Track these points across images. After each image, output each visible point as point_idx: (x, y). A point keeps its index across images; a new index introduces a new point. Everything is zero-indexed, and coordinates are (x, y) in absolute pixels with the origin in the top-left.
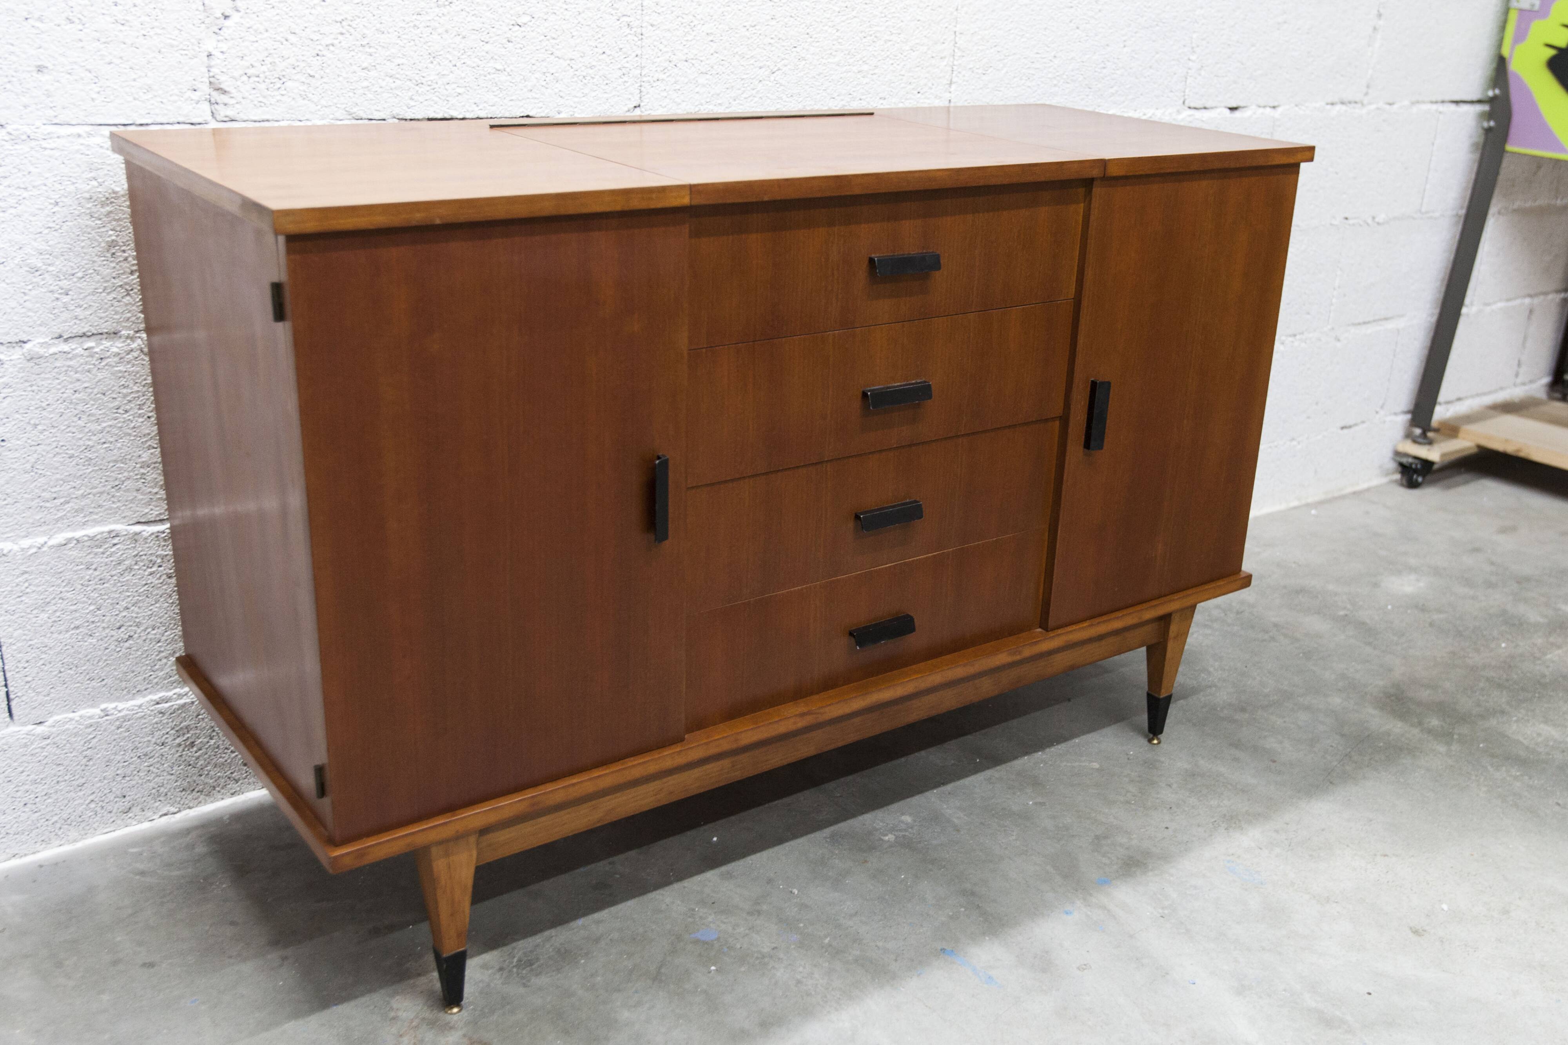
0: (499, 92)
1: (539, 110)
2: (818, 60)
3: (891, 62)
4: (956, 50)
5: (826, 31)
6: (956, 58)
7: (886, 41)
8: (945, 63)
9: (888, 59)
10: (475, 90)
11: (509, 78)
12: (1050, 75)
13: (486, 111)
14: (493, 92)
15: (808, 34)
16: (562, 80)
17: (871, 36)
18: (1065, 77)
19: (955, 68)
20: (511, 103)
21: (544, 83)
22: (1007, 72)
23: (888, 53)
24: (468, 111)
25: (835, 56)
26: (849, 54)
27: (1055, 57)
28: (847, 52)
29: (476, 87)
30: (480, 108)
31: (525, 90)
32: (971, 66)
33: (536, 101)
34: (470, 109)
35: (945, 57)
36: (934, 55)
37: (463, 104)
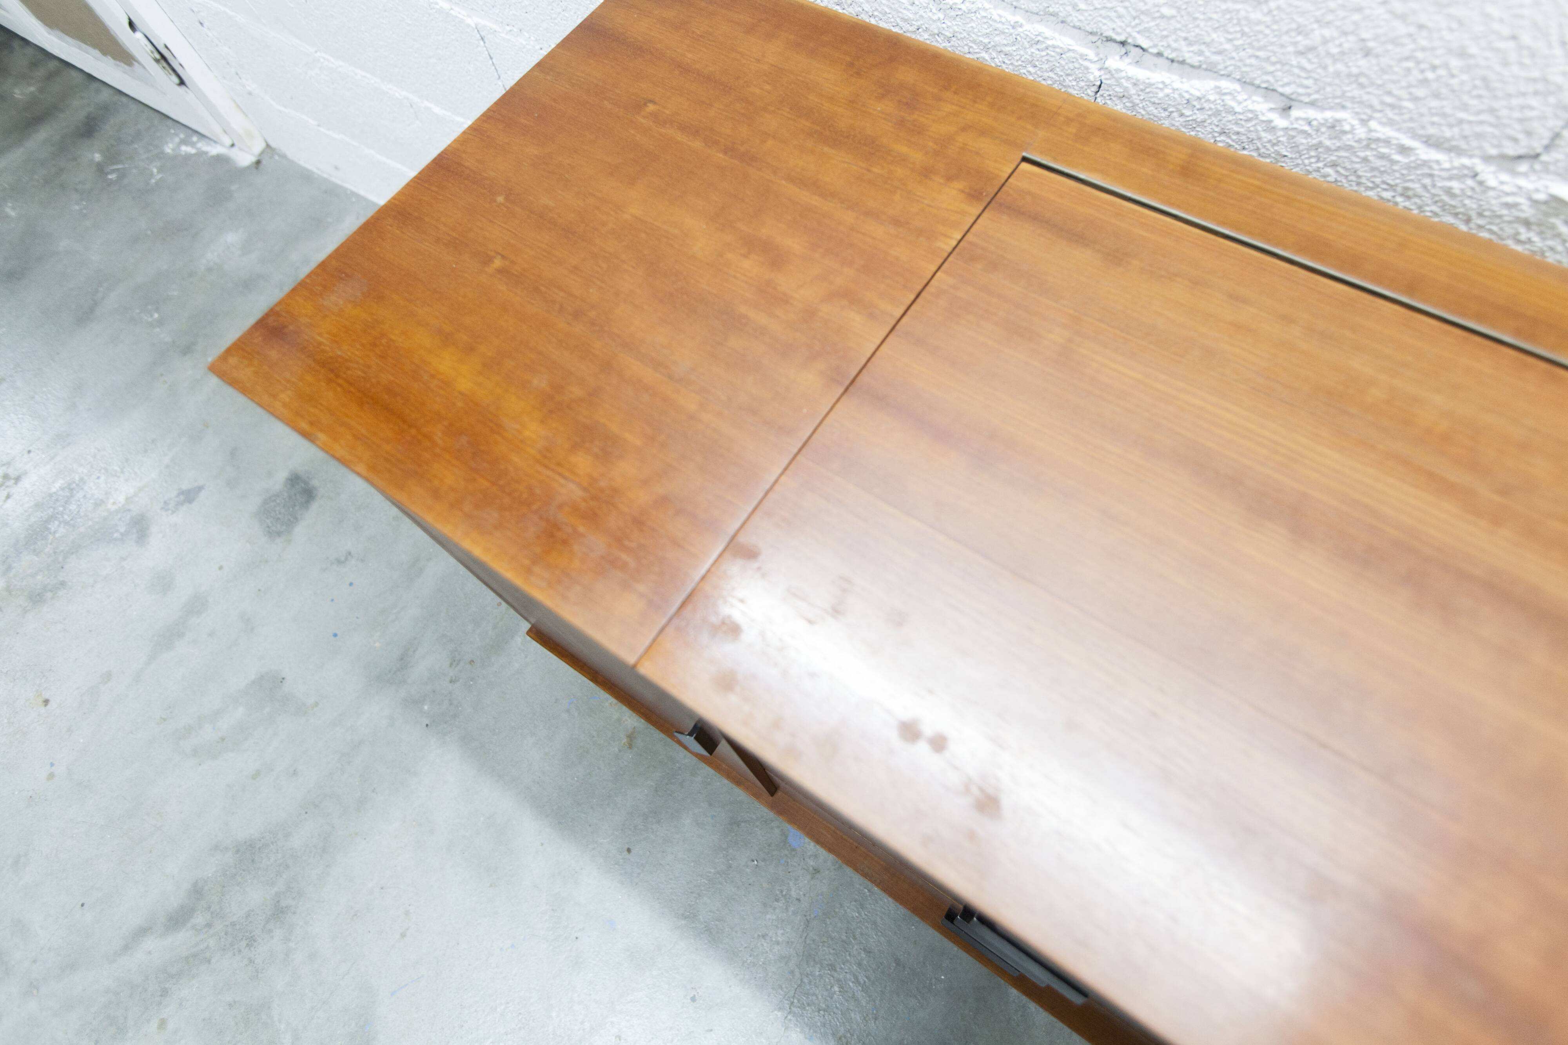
0: (1239, 35)
1: (1301, 91)
10: (1195, 19)
11: (1267, 19)
13: (1201, 58)
14: (1228, 32)
16: (1377, 56)
20: (1253, 61)
21: (1335, 50)
24: (1169, 46)
29: (1197, 15)
30: (1191, 49)
31: (1291, 49)
33: (1303, 74)
34: (1174, 45)
37: (1165, 33)
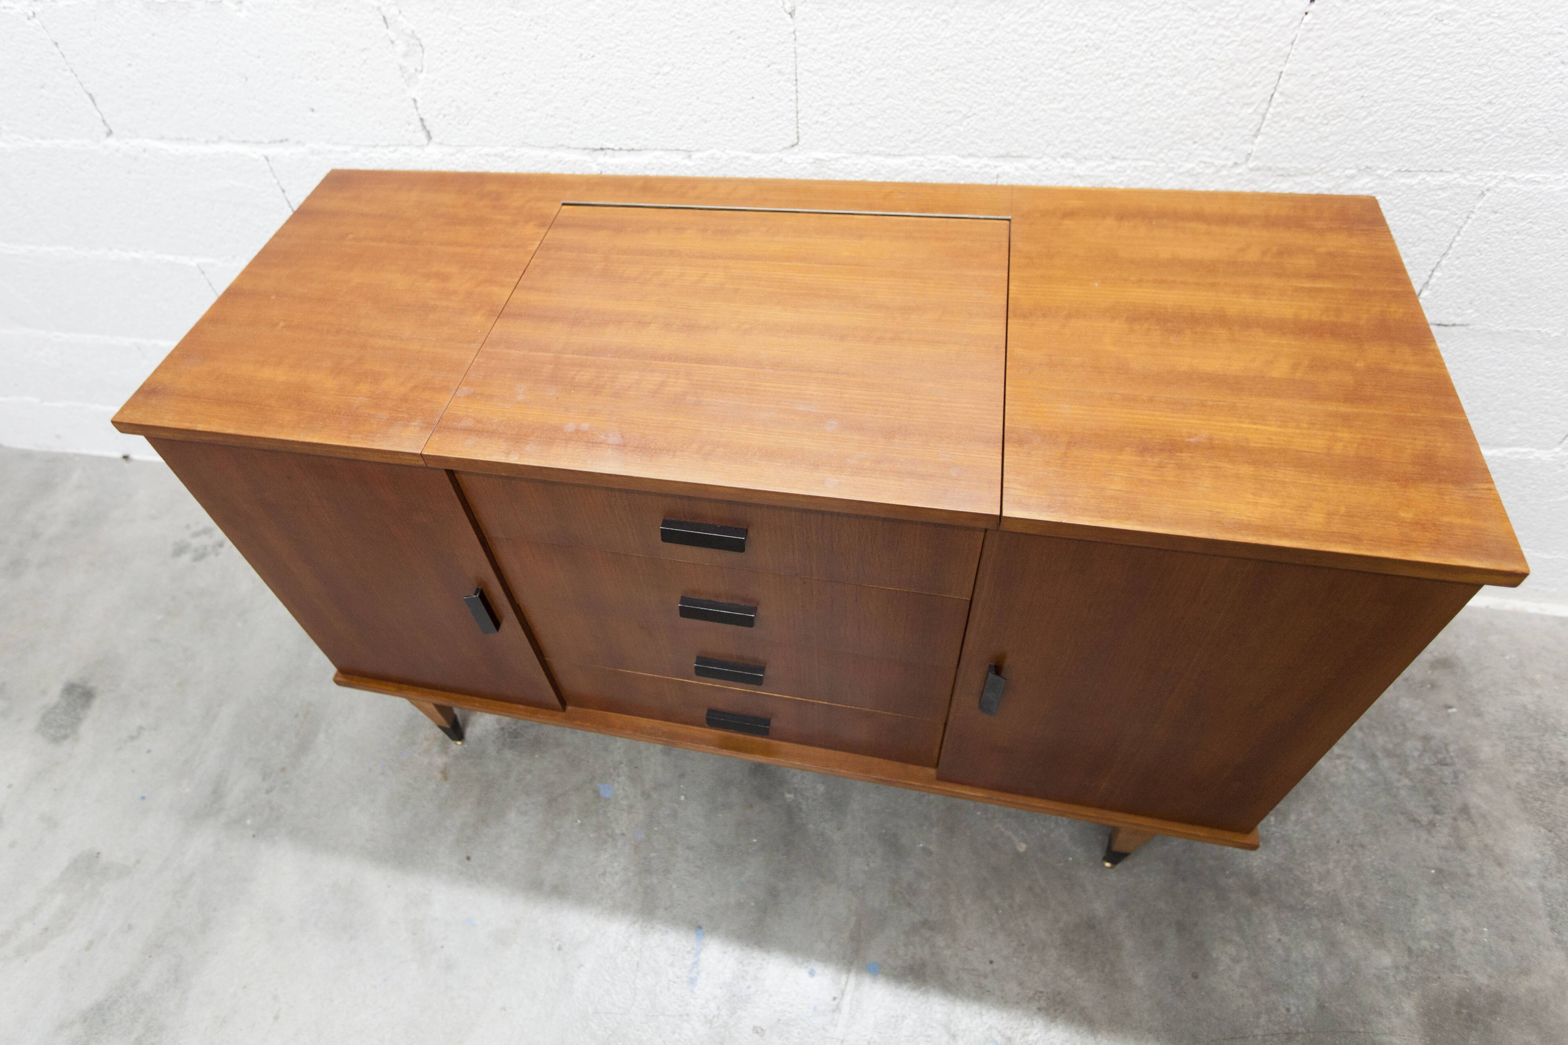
2: (1033, 105)
3: (1152, 108)
4: (1276, 95)
5: (1050, 75)
6: (1274, 104)
7: (1147, 85)
8: (1251, 110)
9: (1147, 105)
12: (1468, 128)
15: (1020, 77)
17: (1124, 78)
18: (1503, 129)
19: (1268, 116)
22: (1374, 122)
23: (1150, 99)
25: (1060, 102)
26: (1083, 98)
27: (1490, 103)
28: (1080, 97)
30: (633, 141)
31: (674, 129)
32: (1301, 115)
33: (686, 138)
34: (625, 142)
35: (1252, 103)
36: (1232, 101)
